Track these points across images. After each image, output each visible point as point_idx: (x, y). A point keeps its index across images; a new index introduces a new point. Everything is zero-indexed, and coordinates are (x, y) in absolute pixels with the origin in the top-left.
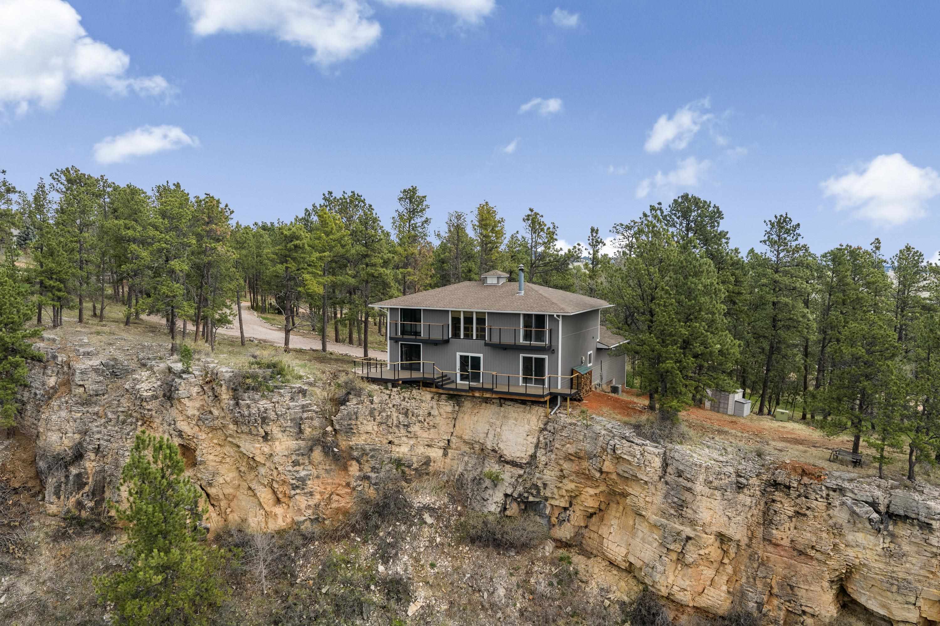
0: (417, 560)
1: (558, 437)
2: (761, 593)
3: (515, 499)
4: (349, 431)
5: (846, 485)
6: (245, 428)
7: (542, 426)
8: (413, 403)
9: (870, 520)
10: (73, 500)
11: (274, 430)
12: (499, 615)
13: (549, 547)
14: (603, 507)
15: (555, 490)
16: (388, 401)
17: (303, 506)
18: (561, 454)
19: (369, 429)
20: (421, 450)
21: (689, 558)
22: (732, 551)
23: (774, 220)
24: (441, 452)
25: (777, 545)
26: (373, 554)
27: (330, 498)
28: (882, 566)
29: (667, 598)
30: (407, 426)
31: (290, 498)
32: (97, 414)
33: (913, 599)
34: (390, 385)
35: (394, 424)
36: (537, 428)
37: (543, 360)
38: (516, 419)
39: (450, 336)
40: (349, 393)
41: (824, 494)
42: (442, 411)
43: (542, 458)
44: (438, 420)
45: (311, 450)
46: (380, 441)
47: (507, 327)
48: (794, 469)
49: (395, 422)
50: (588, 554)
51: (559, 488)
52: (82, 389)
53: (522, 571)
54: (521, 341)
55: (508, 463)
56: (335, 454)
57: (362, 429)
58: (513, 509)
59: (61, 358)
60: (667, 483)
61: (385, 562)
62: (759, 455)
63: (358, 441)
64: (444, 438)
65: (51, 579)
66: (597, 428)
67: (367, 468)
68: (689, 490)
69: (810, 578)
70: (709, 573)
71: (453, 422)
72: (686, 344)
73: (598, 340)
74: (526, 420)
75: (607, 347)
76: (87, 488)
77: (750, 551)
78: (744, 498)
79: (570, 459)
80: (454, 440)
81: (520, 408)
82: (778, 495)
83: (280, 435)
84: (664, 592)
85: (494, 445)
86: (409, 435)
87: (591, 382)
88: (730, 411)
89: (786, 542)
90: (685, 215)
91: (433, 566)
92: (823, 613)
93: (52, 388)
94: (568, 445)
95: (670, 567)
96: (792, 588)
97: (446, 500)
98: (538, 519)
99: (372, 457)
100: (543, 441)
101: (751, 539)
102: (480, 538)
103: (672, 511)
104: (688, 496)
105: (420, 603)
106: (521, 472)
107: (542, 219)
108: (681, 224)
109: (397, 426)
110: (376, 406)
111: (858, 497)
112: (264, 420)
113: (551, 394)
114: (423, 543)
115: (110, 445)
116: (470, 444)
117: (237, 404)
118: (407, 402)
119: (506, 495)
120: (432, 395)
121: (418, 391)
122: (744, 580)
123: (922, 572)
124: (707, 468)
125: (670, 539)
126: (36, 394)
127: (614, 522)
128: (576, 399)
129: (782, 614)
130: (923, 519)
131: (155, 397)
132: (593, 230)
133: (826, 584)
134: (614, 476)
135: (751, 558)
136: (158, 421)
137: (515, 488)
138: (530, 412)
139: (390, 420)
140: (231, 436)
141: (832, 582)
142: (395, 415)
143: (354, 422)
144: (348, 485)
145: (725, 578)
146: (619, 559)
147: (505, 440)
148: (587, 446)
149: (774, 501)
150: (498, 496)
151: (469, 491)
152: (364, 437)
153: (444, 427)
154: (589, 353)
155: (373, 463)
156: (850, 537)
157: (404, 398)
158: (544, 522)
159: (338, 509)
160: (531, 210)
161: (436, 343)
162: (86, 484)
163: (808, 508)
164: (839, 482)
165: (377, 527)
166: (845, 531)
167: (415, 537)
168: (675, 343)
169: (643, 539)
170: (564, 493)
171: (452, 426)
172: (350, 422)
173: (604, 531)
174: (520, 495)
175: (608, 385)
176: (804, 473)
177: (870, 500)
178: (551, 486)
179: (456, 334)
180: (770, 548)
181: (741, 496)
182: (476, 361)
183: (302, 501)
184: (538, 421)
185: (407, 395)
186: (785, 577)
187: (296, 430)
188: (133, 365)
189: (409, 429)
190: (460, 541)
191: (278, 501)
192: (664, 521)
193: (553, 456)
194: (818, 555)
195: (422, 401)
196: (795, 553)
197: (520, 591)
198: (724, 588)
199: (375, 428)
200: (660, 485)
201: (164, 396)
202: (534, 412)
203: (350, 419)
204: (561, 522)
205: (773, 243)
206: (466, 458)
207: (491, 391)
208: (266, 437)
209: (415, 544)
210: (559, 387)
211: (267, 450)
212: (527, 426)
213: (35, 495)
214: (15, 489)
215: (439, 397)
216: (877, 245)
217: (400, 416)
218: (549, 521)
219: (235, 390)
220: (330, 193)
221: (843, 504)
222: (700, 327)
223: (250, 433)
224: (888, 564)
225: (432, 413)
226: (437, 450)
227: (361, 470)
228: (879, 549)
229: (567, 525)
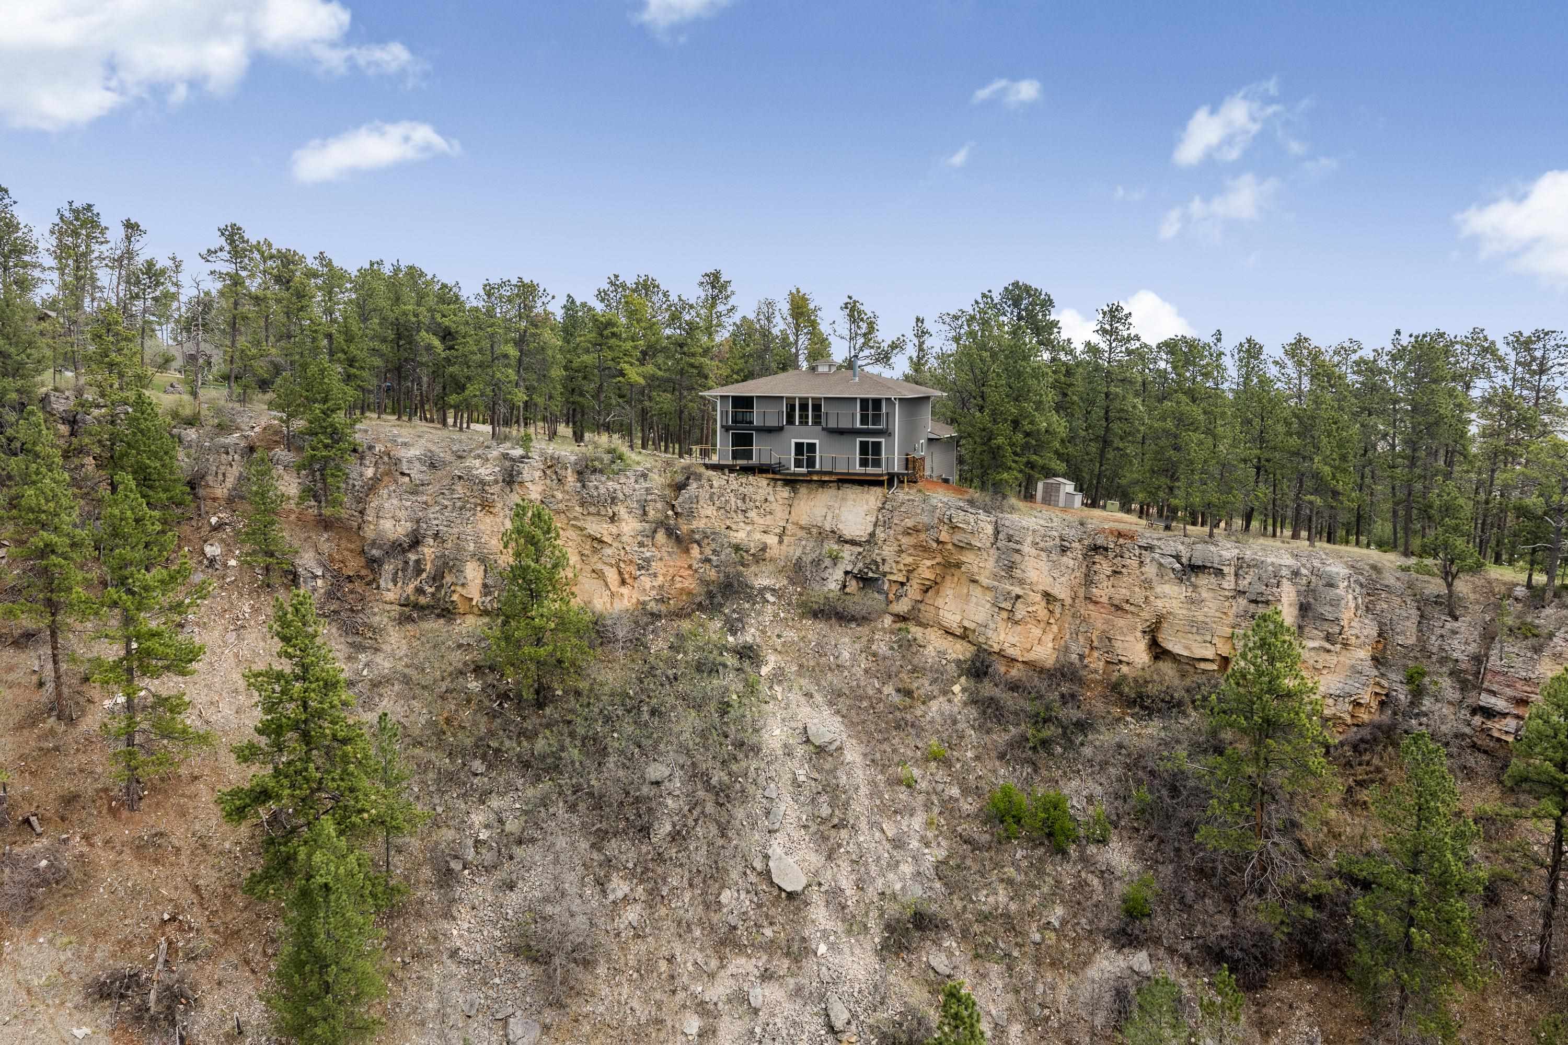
0: (764, 632)
1: (896, 513)
2: (1083, 647)
3: (855, 577)
4: (691, 514)
5: (1155, 542)
6: (592, 509)
7: (880, 505)
8: (751, 489)
9: (1173, 570)
10: (412, 586)
11: (622, 510)
12: (846, 673)
13: (888, 621)
14: (938, 580)
15: (894, 565)
16: (727, 486)
17: (648, 587)
18: (900, 529)
19: (709, 513)
20: (758, 536)
21: (1018, 616)
22: (1058, 610)
23: (1106, 309)
24: (776, 539)
25: (1096, 603)
26: (721, 628)
27: (672, 579)
28: (1185, 612)
29: (998, 653)
30: (744, 511)
31: (635, 578)
32: (425, 503)
33: (1208, 638)
34: (727, 471)
35: (733, 509)
36: (876, 508)
37: (880, 443)
38: (854, 501)
39: (784, 423)
40: (688, 478)
41: (1137, 552)
42: (778, 497)
43: (881, 534)
44: (774, 506)
45: (655, 531)
46: (719, 526)
47: (844, 411)
48: (1112, 532)
49: (733, 507)
50: (925, 626)
51: (897, 562)
52: (407, 479)
53: (865, 639)
55: (846, 542)
56: (677, 537)
57: (703, 513)
58: (853, 586)
59: (379, 448)
60: (998, 549)
61: (734, 633)
62: (1082, 524)
63: (699, 524)
64: (779, 524)
65: (407, 656)
66: (934, 502)
67: (708, 551)
68: (1018, 551)
69: (1125, 630)
70: (1036, 632)
71: (789, 508)
72: (1016, 423)
73: (929, 429)
74: (864, 500)
75: (938, 438)
76: (424, 575)
77: (1073, 610)
78: (1067, 560)
79: (909, 534)
80: (790, 526)
81: (858, 489)
82: (1098, 558)
83: (626, 516)
84: (996, 648)
85: (833, 527)
86: (746, 521)
87: (924, 467)
88: (1061, 504)
89: (1104, 600)
90: (1016, 303)
91: (779, 636)
92: (1137, 660)
93: (371, 479)
94: (907, 520)
95: (1002, 625)
96: (1110, 639)
97: (786, 582)
98: (876, 595)
99: (713, 540)
100: (882, 519)
101: (1074, 599)
102: (822, 611)
103: (1003, 574)
104: (1017, 557)
105: (771, 665)
106: (861, 550)
107: (862, 308)
108: (1012, 313)
109: (735, 512)
110: (715, 491)
111: (1165, 552)
112: (614, 500)
113: (888, 474)
114: (768, 618)
115: (450, 530)
116: (807, 529)
117: (584, 486)
118: (745, 488)
119: (847, 573)
120: (768, 481)
121: (755, 477)
122: (1068, 636)
123: (1217, 614)
124: (1034, 531)
125: (1002, 598)
126: (354, 486)
127: (950, 592)
128: (913, 481)
129: (1102, 664)
130: (1216, 565)
131: (496, 482)
132: (918, 319)
133: (1139, 634)
134: (950, 546)
135: (1074, 616)
136: (500, 505)
137: (855, 565)
138: (868, 493)
139: (729, 505)
140: (575, 518)
141: (1144, 632)
142: (733, 500)
143: (694, 506)
144: (690, 567)
145: (1051, 636)
146: (955, 625)
147: (843, 521)
148: (925, 519)
149: (1094, 563)
150: (839, 574)
151: (808, 573)
152: (704, 521)
153: (780, 513)
154: (921, 441)
155: (713, 546)
156: (1158, 589)
157: (742, 484)
158: (881, 597)
159: (682, 589)
160: (850, 298)
161: (770, 430)
162: (424, 570)
163: (1124, 566)
164: (1150, 541)
165: (721, 605)
166: (1154, 584)
167: (759, 613)
168: (1006, 420)
169: (977, 604)
170: (901, 567)
171: (788, 512)
172: (691, 506)
173: (940, 602)
174: (860, 571)
175: (939, 478)
176: (1120, 535)
177: (1174, 553)
178: (890, 561)
179: (790, 421)
180: (1091, 607)
181: (1065, 559)
182: (812, 447)
183: (646, 582)
184: (876, 501)
185: (744, 480)
186: (1104, 631)
187: (641, 512)
188: (449, 457)
189: (746, 515)
190: (802, 616)
191: (623, 582)
192: (996, 583)
193: (892, 532)
194: (1132, 609)
195: (759, 487)
196: (1113, 609)
197: (864, 655)
198: (1050, 645)
199: (715, 512)
200: (992, 551)
201: (504, 481)
202: (872, 492)
203: (691, 503)
204: (898, 598)
205: (1104, 332)
206: (804, 543)
207: (830, 473)
208: (613, 519)
209: (760, 619)
210: (896, 467)
211: (614, 530)
212: (865, 506)
213: (369, 584)
214: (349, 577)
215: (776, 483)
216: (1218, 336)
217: (738, 501)
218: (887, 597)
219: (580, 473)
220: (616, 277)
221: (1153, 559)
222: (1029, 407)
223: (598, 514)
224: (1189, 609)
225: (769, 499)
226: (773, 536)
227: (701, 553)
228: (1182, 597)
229: (904, 600)
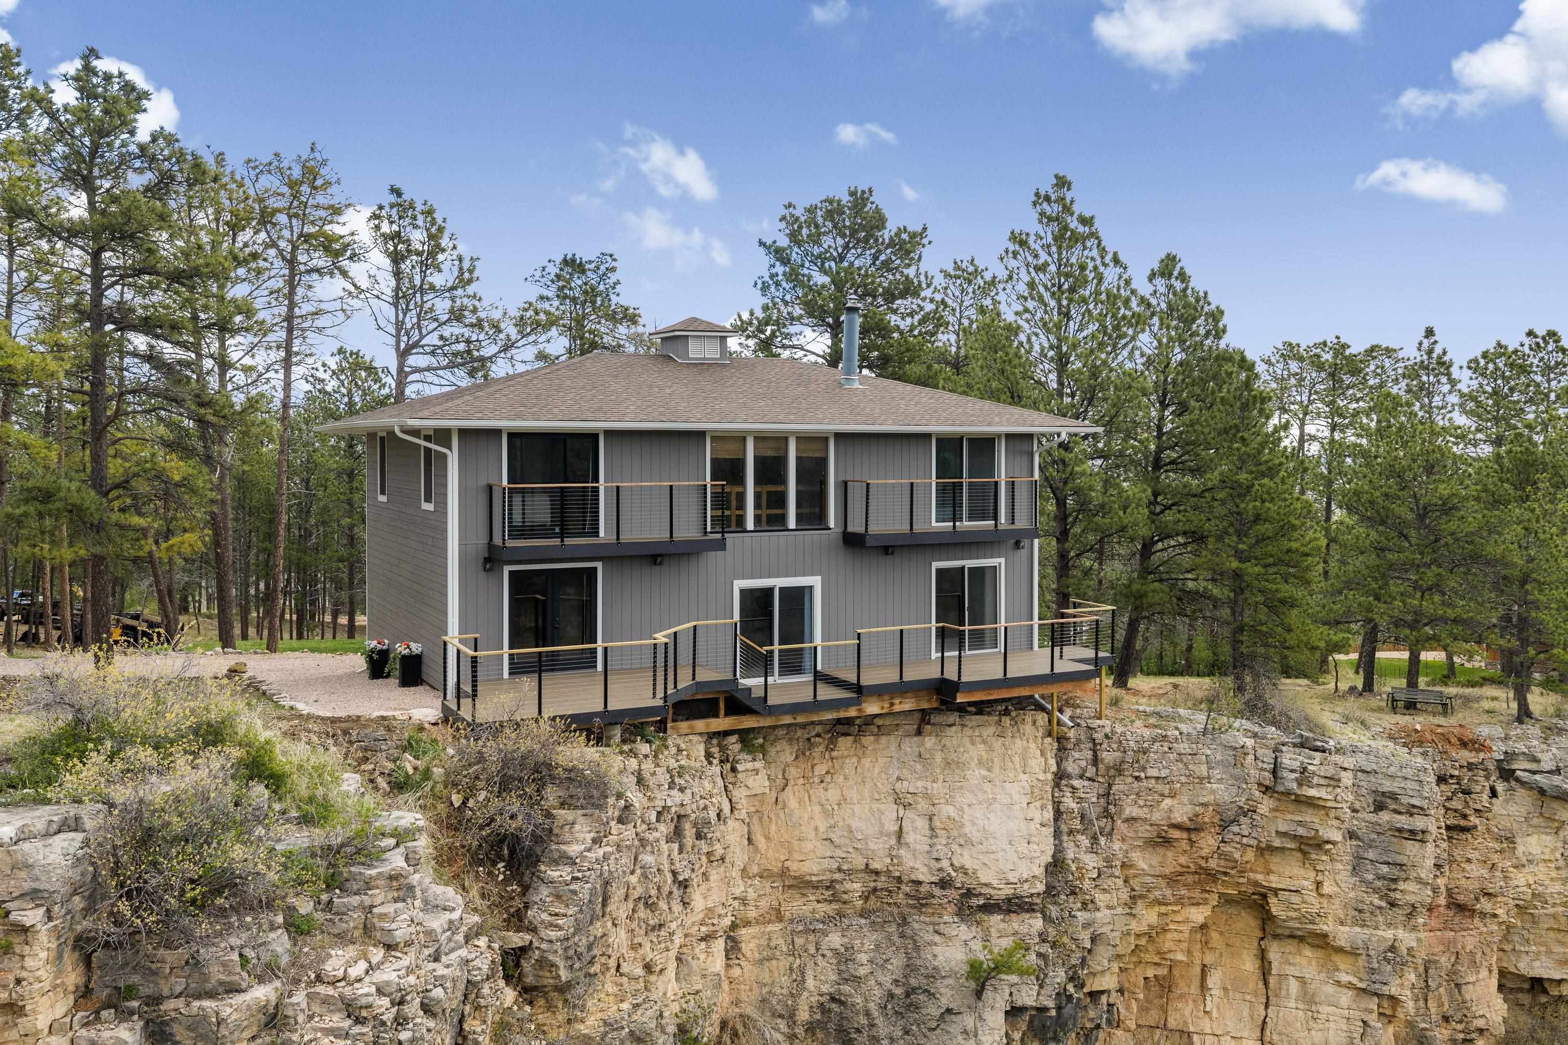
5: (1517, 748)
18: (1142, 832)
36: (1048, 777)
37: (989, 573)
39: (710, 528)
43: (1083, 861)
48: (1447, 739)
51: (1127, 935)
54: (934, 524)
55: (993, 907)
60: (1354, 836)
66: (1228, 733)
74: (1016, 759)
79: (1166, 842)
85: (940, 864)
94: (1168, 801)
103: (1375, 901)
106: (1038, 923)
111: (1543, 766)
125: (1388, 967)
147: (975, 835)
148: (1217, 789)
161: (656, 556)
163: (1479, 812)
166: (1518, 839)
176: (1462, 741)
178: (1113, 937)
179: (731, 517)
182: (797, 602)
184: (1044, 754)
192: (1361, 931)
193: (1117, 847)
194: (1486, 905)
196: (1450, 914)
210: (1036, 647)
212: (1022, 776)
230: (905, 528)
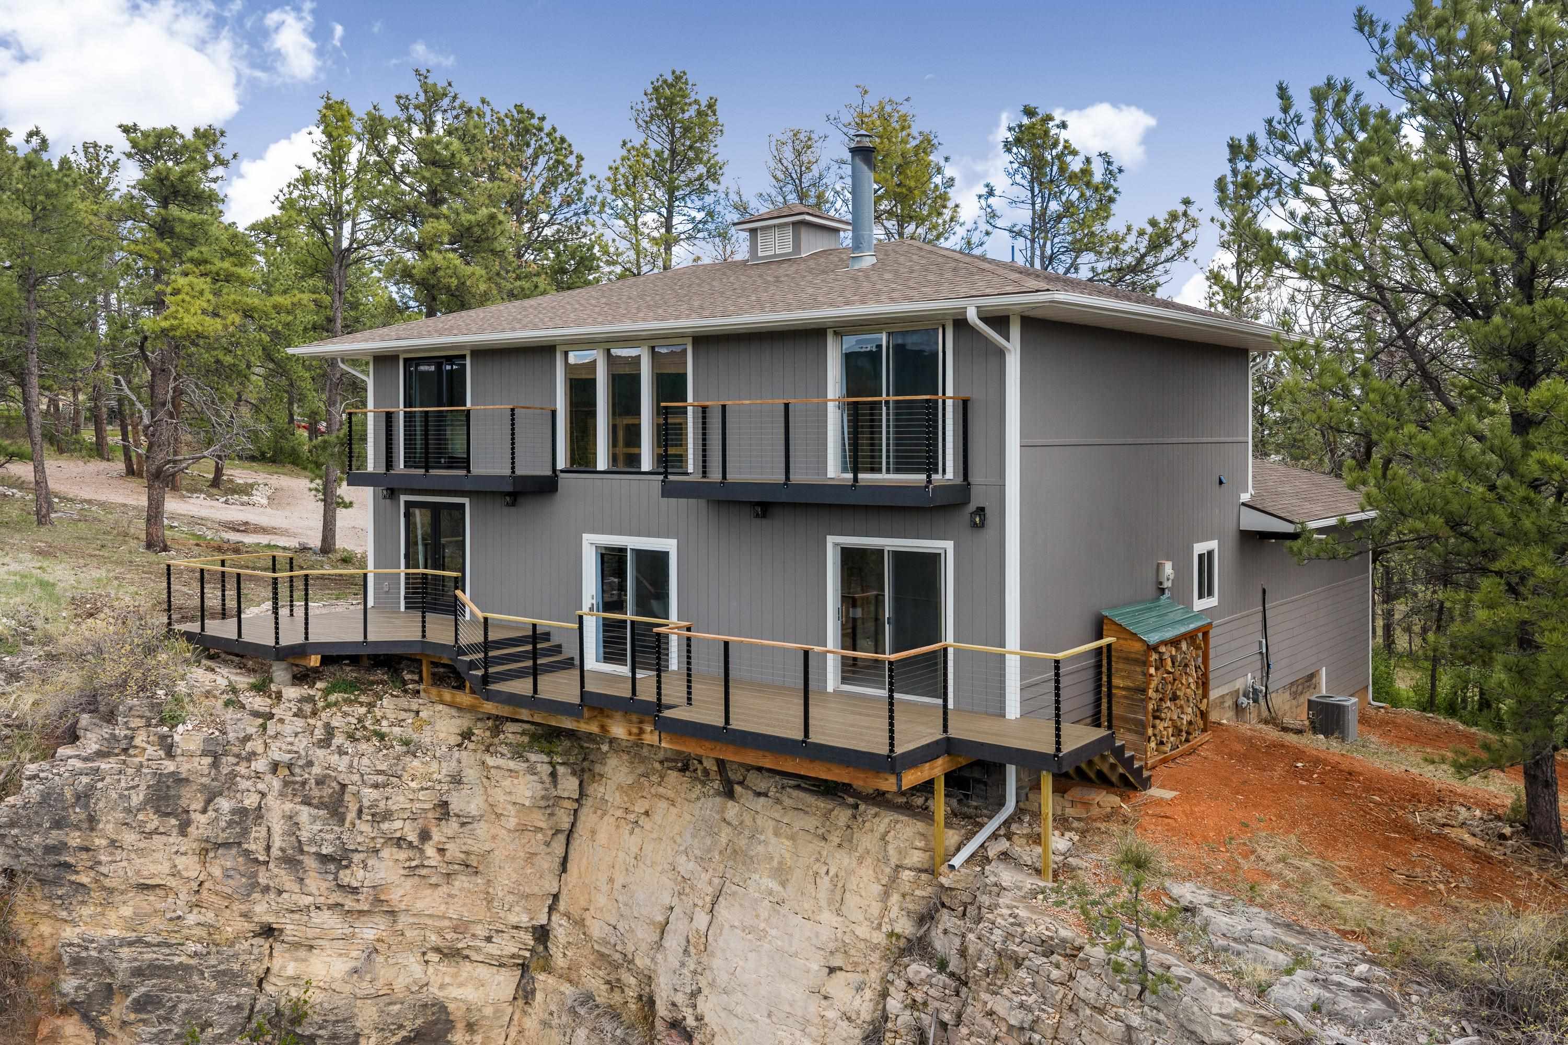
4: (57, 876)
7: (905, 927)
16: (256, 745)
20: (406, 971)
24: (503, 982)
34: (277, 672)
35: (275, 852)
36: (879, 938)
37: (932, 561)
38: (781, 873)
39: (561, 464)
44: (484, 835)
49: (277, 842)
54: (832, 468)
57: (120, 868)
63: (101, 922)
64: (513, 919)
71: (558, 847)
73: (1245, 497)
74: (825, 883)
75: (1289, 528)
80: (561, 931)
81: (806, 814)
85: (680, 999)
86: (349, 903)
87: (1204, 684)
99: (146, 1004)
100: (906, 1017)
109: (291, 862)
110: (184, 767)
113: (948, 746)
118: (341, 752)
120: (464, 722)
121: (404, 702)
138: (847, 841)
139: (257, 832)
142: (279, 807)
143: (75, 839)
147: (723, 978)
152: (130, 906)
153: (516, 867)
154: (1200, 548)
155: (146, 1032)
157: (330, 731)
161: (513, 495)
171: (548, 863)
172: (55, 836)
175: (1295, 696)
179: (581, 454)
182: (652, 571)
184: (886, 895)
189: (345, 877)
195: (414, 748)
199: (190, 866)
202: (867, 841)
203: (58, 824)
210: (1013, 710)
212: (827, 916)
215: (496, 731)
217: (305, 814)
225: (456, 803)
226: (483, 972)
230: (780, 478)
